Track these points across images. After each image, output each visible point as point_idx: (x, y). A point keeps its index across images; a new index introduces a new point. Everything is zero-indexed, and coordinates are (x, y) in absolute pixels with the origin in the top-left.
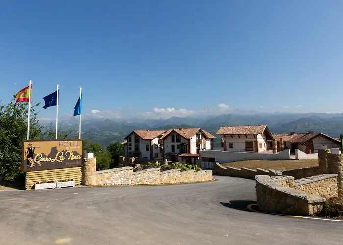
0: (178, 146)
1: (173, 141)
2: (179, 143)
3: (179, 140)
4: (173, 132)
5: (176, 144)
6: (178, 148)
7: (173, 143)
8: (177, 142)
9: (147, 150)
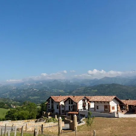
0: (72, 106)
1: (69, 104)
2: (72, 105)
3: (72, 103)
4: (69, 98)
5: (71, 105)
6: (72, 108)
7: (69, 105)
8: (71, 104)
9: (58, 108)
